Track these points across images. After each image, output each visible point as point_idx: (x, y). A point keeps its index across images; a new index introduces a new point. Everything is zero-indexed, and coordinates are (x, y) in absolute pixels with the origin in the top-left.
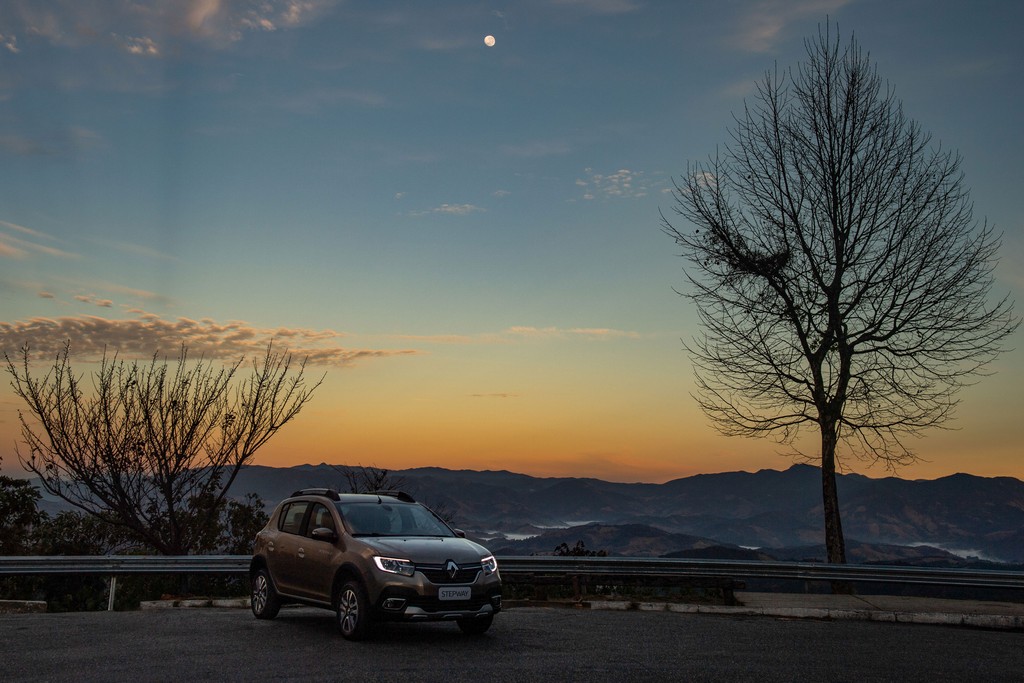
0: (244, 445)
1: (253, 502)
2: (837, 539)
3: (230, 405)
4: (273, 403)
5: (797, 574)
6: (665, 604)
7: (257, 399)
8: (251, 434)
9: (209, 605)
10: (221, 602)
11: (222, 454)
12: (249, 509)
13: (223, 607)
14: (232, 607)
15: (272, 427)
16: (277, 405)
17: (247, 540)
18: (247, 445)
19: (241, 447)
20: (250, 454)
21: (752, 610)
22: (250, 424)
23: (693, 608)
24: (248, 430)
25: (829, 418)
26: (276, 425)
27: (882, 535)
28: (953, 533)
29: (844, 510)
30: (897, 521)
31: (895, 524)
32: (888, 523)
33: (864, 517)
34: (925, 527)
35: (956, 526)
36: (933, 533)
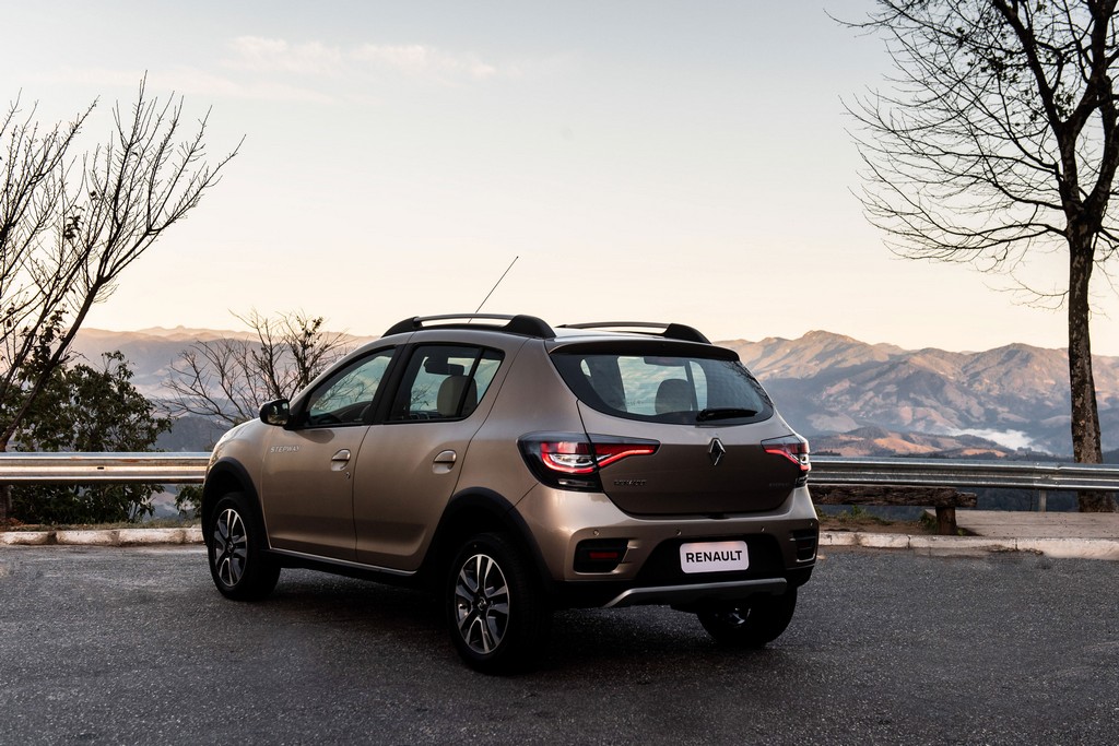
0: (98, 262)
1: (113, 369)
2: (1091, 424)
3: (71, 192)
4: (151, 186)
5: (1032, 481)
6: (852, 534)
7: (120, 181)
8: (111, 242)
9: (51, 540)
10: (71, 535)
11: (59, 278)
12: (107, 377)
13: (74, 544)
14: (93, 545)
15: (149, 229)
16: (158, 190)
17: (102, 427)
18: (104, 260)
19: (93, 266)
20: (109, 278)
21: (999, 542)
22: (109, 222)
23: (900, 541)
24: (105, 236)
25: (1084, 229)
26: (155, 227)
27: (915, 421)
28: (1003, 419)
29: (870, 390)
30: (934, 403)
31: (932, 407)
32: (923, 406)
33: (894, 399)
34: (968, 411)
35: (1006, 409)
36: (978, 418)
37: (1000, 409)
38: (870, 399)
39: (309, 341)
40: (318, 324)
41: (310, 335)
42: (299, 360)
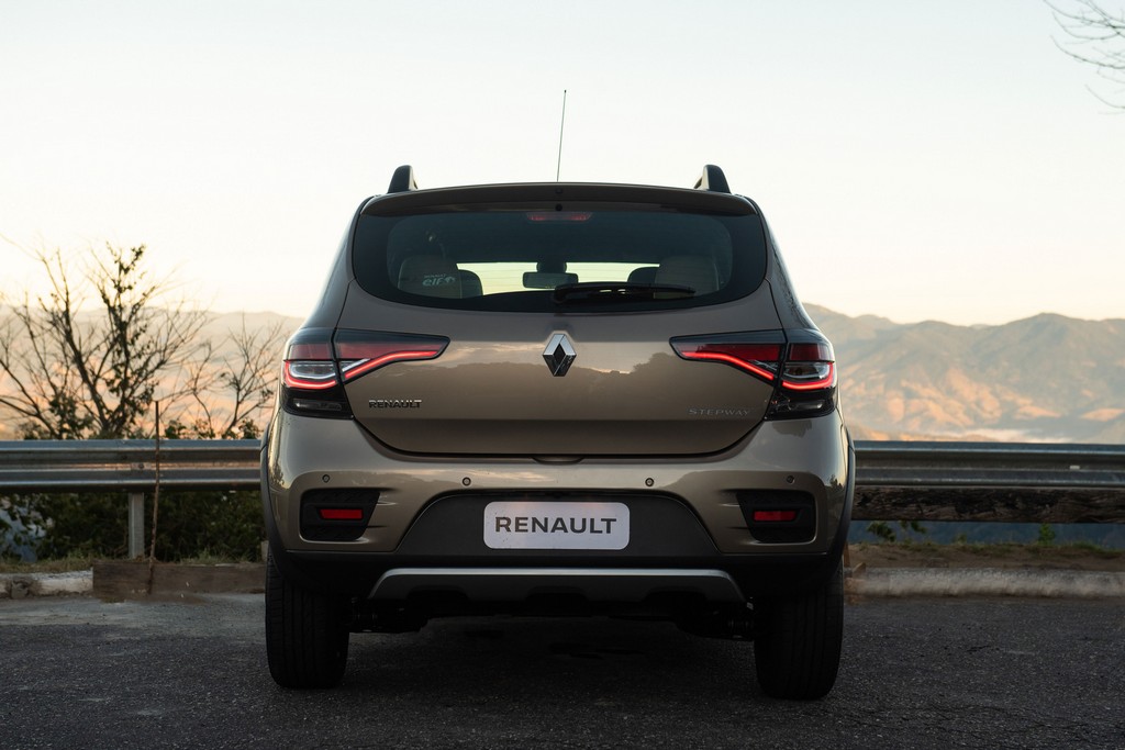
27: (907, 417)
28: (1025, 414)
29: (849, 377)
30: (934, 394)
31: (930, 398)
32: (919, 397)
33: (880, 388)
34: (978, 403)
35: (1028, 401)
36: (991, 413)
37: (1021, 401)
38: (850, 388)
39: (126, 281)
40: (139, 253)
41: (127, 270)
42: (112, 310)
